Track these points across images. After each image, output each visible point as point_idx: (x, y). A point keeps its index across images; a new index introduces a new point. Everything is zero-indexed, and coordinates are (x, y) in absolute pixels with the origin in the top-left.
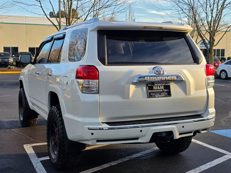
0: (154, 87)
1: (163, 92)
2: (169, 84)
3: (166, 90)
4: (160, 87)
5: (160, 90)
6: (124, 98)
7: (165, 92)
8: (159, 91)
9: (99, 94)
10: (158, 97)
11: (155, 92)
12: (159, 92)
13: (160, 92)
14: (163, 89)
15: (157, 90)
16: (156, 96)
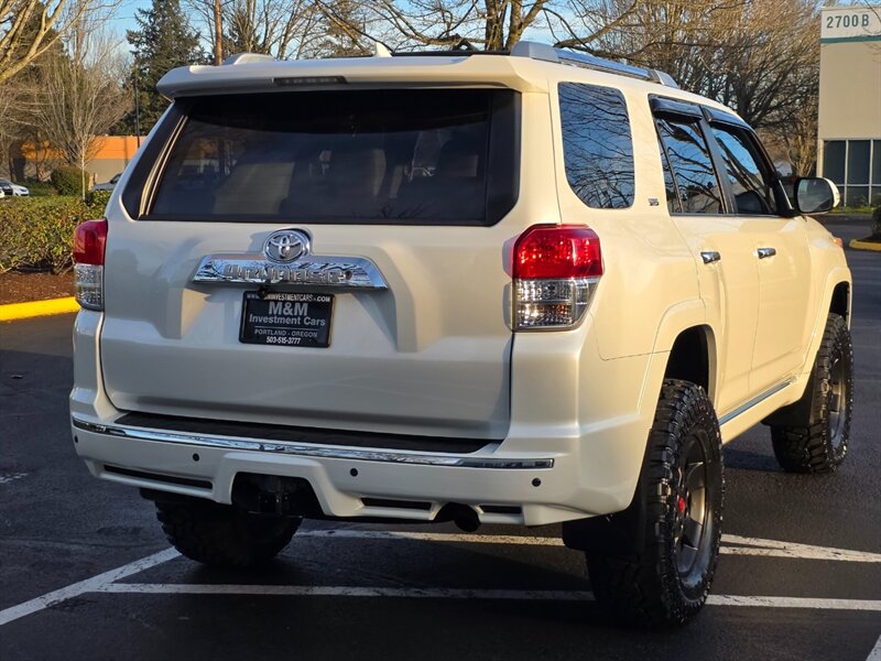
0: (272, 304)
1: (302, 325)
2: (328, 300)
3: (313, 322)
4: (293, 307)
5: (291, 317)
7: (310, 326)
8: (288, 321)
9: (104, 311)
10: (277, 344)
11: (273, 324)
12: (285, 325)
13: (290, 325)
14: (302, 317)
15: (283, 315)
16: (269, 340)
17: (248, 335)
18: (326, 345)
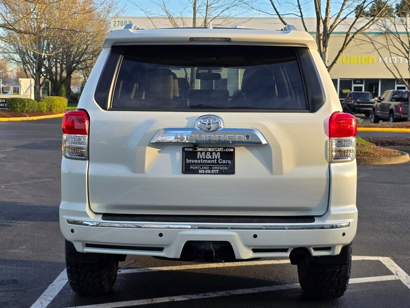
0: (199, 153)
1: (218, 163)
2: (232, 150)
3: (224, 162)
4: (211, 154)
5: (211, 159)
6: (134, 171)
7: (222, 164)
8: (209, 162)
9: (89, 160)
10: (205, 173)
11: (201, 164)
12: (208, 164)
13: (211, 164)
14: (218, 159)
15: (206, 159)
16: (200, 171)
17: (187, 169)
18: (233, 173)
